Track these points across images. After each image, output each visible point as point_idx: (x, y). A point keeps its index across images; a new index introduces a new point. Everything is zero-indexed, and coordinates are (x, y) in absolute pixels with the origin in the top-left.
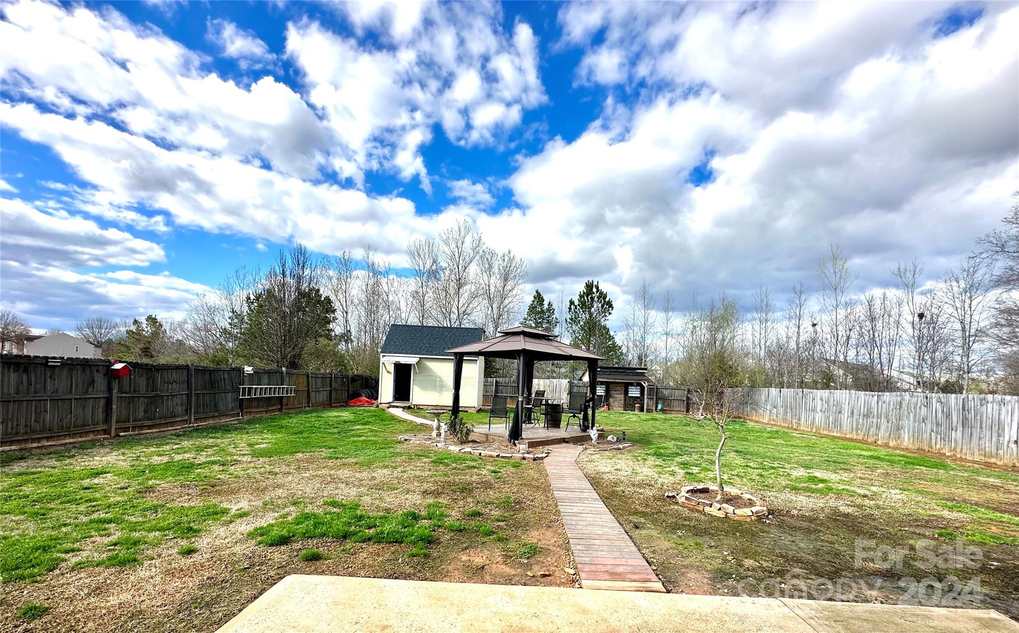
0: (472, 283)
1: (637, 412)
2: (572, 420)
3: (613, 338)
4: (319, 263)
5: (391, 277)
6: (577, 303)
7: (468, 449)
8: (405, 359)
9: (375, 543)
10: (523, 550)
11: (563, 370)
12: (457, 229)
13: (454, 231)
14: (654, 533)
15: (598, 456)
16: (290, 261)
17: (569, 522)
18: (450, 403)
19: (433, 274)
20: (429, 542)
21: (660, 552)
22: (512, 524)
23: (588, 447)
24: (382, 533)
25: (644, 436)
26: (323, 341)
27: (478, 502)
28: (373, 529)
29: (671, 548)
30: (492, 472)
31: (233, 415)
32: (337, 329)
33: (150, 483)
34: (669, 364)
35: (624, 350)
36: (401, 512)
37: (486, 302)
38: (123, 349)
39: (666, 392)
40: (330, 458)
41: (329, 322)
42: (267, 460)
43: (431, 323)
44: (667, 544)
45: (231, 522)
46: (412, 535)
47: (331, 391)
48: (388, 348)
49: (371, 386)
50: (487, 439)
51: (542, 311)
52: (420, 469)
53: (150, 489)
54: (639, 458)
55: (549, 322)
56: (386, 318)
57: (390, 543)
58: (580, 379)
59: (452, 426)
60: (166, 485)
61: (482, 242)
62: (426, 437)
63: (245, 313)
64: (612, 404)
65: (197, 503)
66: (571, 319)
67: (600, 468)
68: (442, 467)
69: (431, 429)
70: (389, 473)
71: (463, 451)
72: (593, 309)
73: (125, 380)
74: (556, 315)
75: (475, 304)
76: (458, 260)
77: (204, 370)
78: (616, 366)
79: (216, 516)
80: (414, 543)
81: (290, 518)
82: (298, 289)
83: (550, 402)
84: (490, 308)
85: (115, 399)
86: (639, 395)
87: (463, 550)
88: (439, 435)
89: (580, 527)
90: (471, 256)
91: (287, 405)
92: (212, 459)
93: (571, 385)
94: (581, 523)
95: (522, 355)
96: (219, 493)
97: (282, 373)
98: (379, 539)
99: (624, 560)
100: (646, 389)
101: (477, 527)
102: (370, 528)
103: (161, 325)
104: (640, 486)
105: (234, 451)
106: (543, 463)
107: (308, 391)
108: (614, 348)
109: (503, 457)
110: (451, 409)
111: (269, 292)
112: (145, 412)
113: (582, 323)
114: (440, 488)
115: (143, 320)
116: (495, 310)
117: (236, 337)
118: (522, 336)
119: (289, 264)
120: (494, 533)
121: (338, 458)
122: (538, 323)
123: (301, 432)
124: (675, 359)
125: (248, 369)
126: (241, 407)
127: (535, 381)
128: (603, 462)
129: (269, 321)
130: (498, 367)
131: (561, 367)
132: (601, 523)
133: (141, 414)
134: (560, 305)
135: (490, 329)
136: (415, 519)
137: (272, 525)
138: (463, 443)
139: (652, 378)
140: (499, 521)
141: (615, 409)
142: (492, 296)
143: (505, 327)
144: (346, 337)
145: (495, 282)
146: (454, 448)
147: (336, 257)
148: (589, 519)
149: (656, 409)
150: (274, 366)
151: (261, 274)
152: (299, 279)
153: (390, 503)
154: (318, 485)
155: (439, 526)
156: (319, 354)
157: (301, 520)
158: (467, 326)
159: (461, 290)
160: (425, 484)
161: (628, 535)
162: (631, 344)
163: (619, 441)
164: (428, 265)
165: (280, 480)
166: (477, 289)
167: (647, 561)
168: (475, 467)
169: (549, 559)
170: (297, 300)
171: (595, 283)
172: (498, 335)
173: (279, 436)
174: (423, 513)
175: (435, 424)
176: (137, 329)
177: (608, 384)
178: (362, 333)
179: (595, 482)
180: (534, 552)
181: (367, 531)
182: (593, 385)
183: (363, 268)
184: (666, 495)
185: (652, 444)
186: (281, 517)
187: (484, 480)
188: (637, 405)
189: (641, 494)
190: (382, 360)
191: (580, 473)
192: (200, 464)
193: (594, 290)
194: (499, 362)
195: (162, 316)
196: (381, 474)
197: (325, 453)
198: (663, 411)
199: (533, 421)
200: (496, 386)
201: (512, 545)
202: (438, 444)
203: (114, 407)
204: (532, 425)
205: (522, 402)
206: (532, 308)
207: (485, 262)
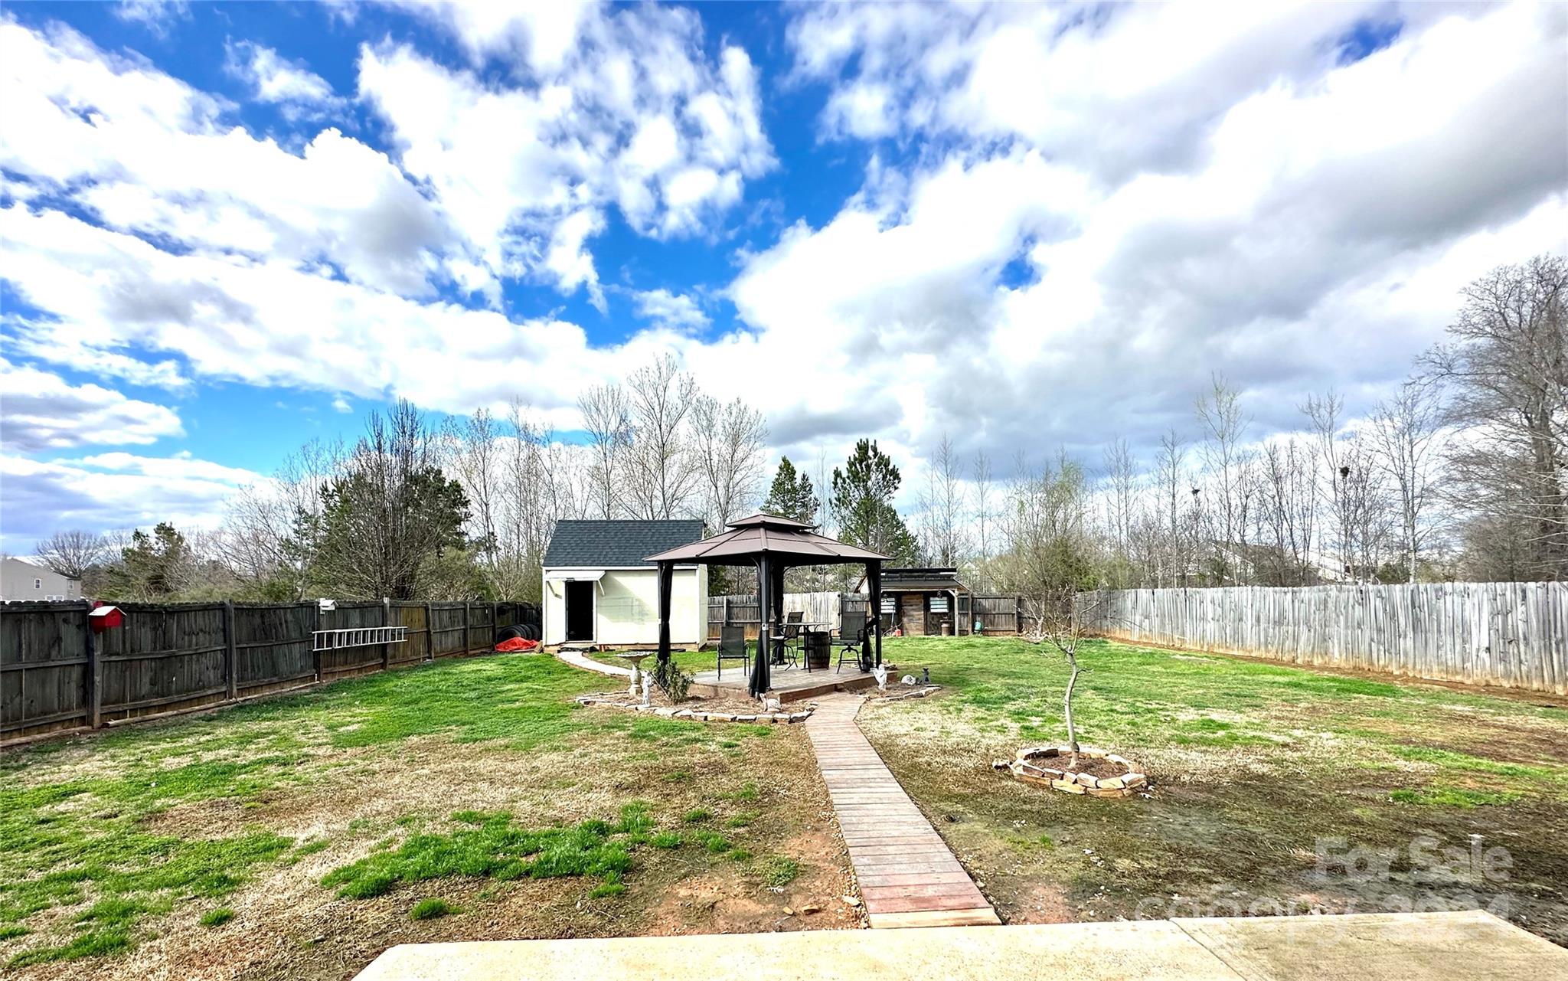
0: (683, 450)
1: (944, 636)
2: (847, 656)
3: (903, 525)
4: (438, 429)
5: (556, 445)
6: (845, 474)
7: (688, 712)
8: (581, 574)
9: (536, 879)
10: (776, 871)
11: (830, 577)
12: (655, 368)
13: (650, 371)
14: (979, 827)
15: (888, 709)
16: (390, 428)
17: (847, 820)
18: (655, 638)
19: (622, 438)
20: (626, 871)
21: (989, 858)
22: (758, 830)
23: (872, 695)
24: (548, 861)
25: (957, 672)
26: (449, 552)
27: (704, 797)
28: (534, 855)
29: (1006, 850)
30: (725, 747)
31: (303, 680)
32: (473, 530)
33: (158, 803)
34: (988, 559)
35: (921, 542)
36: (579, 823)
37: (705, 478)
38: (116, 579)
39: (986, 604)
40: (464, 741)
41: (458, 521)
42: (359, 750)
43: (622, 515)
44: (998, 844)
45: (295, 861)
46: (598, 861)
47: (465, 630)
48: (555, 558)
49: (529, 619)
50: (716, 694)
51: (794, 489)
52: (612, 749)
53: (157, 815)
54: (951, 709)
55: (804, 505)
56: (550, 511)
57: (561, 876)
58: (857, 591)
59: (661, 677)
60: (185, 806)
61: (695, 387)
62: (619, 696)
63: (320, 513)
64: (907, 625)
65: (238, 833)
66: (838, 500)
67: (891, 728)
68: (645, 744)
69: (629, 683)
70: (561, 759)
71: (678, 715)
72: (870, 483)
73: (116, 633)
74: (815, 493)
75: (689, 482)
76: (659, 416)
77: (251, 610)
78: (910, 567)
79: (268, 854)
80: (601, 874)
81: (395, 848)
82: (404, 471)
83: (812, 629)
84: (714, 488)
85: (98, 666)
86: (946, 611)
87: (680, 879)
88: (640, 691)
89: (865, 827)
90: (679, 410)
91: (394, 657)
92: (267, 755)
93: (843, 601)
94: (866, 820)
95: (763, 559)
96: (275, 813)
97: (383, 606)
98: (543, 872)
99: (934, 875)
100: (956, 600)
101: (702, 838)
102: (528, 854)
103: (181, 539)
104: (953, 752)
105: (304, 739)
106: (804, 726)
107: (428, 632)
108: (906, 540)
109: (741, 721)
110: (657, 647)
111: (359, 478)
112: (153, 683)
113: (854, 504)
114: (642, 778)
115: (150, 531)
116: (721, 491)
117: (306, 551)
118: (762, 530)
119: (388, 432)
120: (730, 847)
121: (476, 740)
122: (789, 507)
123: (416, 701)
124: (996, 552)
125: (326, 604)
126: (316, 666)
127: (787, 598)
128: (896, 718)
129: (359, 524)
130: (728, 578)
131: (826, 573)
132: (897, 818)
133: (145, 688)
134: (820, 477)
135: (715, 521)
136: (603, 833)
137: (365, 862)
138: (677, 702)
139: (966, 585)
140: (738, 826)
141: (911, 633)
142: (714, 470)
143: (738, 517)
144: (487, 544)
145: (720, 447)
146: (665, 712)
147: (463, 417)
148: (878, 812)
149: (973, 630)
150: (370, 596)
151: (345, 450)
152: (406, 455)
153: (562, 810)
154: (444, 787)
155: (642, 843)
156: (443, 574)
157: (413, 850)
158: (679, 517)
159: (667, 462)
160: (618, 774)
161: (940, 835)
162: (930, 534)
163: (919, 683)
164: (613, 427)
165: (379, 782)
166: (692, 460)
167: (970, 875)
168: (697, 741)
169: (818, 883)
170: (405, 488)
171: (871, 443)
172: (727, 529)
173: (379, 709)
174: (616, 823)
175: (633, 674)
176: (141, 547)
177: (898, 596)
178: (514, 537)
179: (886, 751)
180: (794, 872)
181: (524, 859)
182: (875, 599)
183: (510, 434)
184: (994, 764)
185: (968, 685)
186: (380, 846)
187: (713, 759)
188: (944, 625)
189: (956, 766)
190: (546, 577)
191: (861, 739)
192: (245, 766)
193: (871, 453)
194: (730, 572)
195: (181, 523)
196: (548, 761)
197: (456, 732)
198: (984, 632)
199: (786, 660)
200: (729, 607)
201: (758, 865)
202: (639, 707)
203: (97, 679)
204: (785, 667)
205: (768, 632)
206: (778, 486)
207: (702, 416)
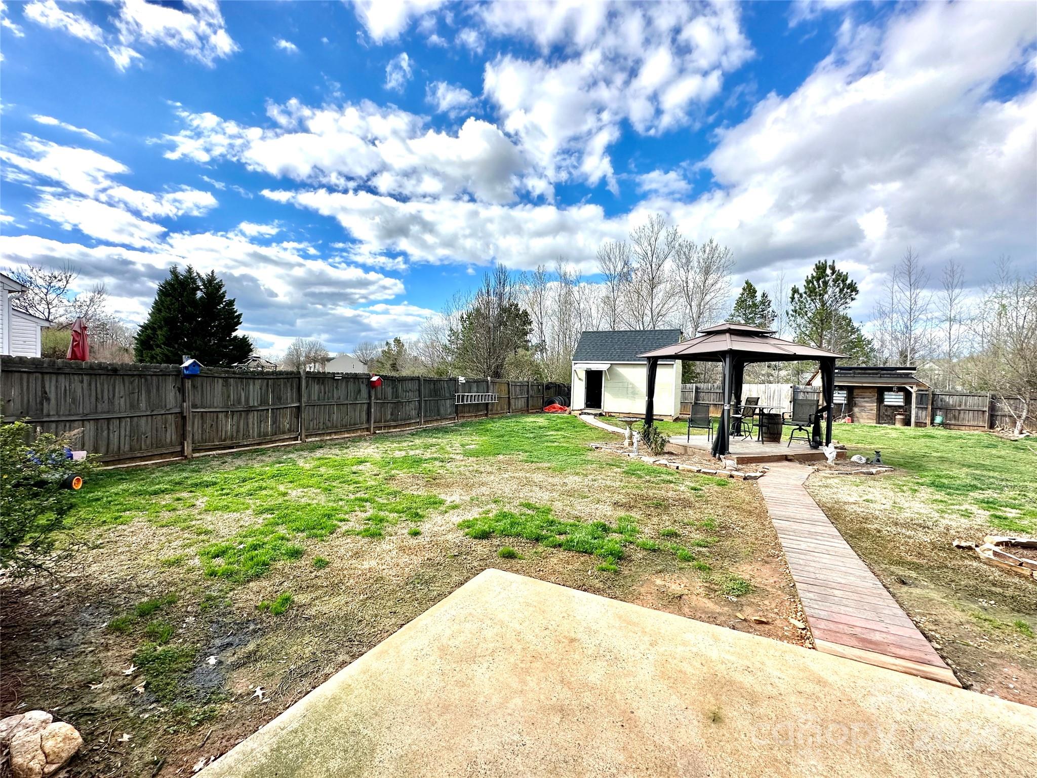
0: (667, 281)
1: (898, 425)
2: (797, 434)
3: (858, 330)
4: (517, 278)
5: (582, 285)
6: (802, 290)
7: (665, 462)
8: (596, 366)
9: (565, 550)
10: (731, 584)
11: (783, 373)
12: (649, 226)
13: (646, 229)
14: (934, 595)
15: (836, 480)
16: (493, 281)
17: (794, 560)
18: (643, 410)
19: (625, 277)
20: (620, 558)
21: (948, 625)
22: (716, 552)
23: (821, 468)
24: (572, 541)
25: (912, 458)
26: (521, 351)
27: (675, 521)
28: (564, 535)
29: (968, 622)
30: (692, 489)
31: (450, 419)
32: (533, 339)
33: (393, 472)
34: (955, 360)
35: (876, 345)
36: (591, 522)
37: (683, 300)
38: (380, 365)
39: (950, 401)
40: (526, 461)
41: (526, 334)
42: (474, 459)
43: (623, 327)
44: (959, 616)
45: (446, 512)
46: (602, 548)
47: (528, 398)
48: (582, 354)
49: (563, 393)
50: (686, 451)
51: (755, 305)
52: (612, 478)
53: (392, 478)
54: (905, 488)
55: (763, 316)
56: (577, 326)
57: (579, 552)
58: (809, 384)
59: (646, 436)
60: (402, 475)
61: (679, 234)
62: (617, 446)
63: (460, 331)
64: (858, 415)
65: (423, 492)
66: (795, 311)
67: (840, 496)
68: (634, 479)
69: (624, 438)
70: (580, 480)
71: (657, 463)
72: (826, 296)
73: (379, 388)
74: (773, 307)
75: (671, 303)
76: (650, 259)
77: (428, 381)
78: (864, 365)
79: (435, 506)
80: (604, 556)
81: (491, 515)
82: (499, 305)
83: (765, 411)
84: (689, 306)
85: (373, 404)
86: (902, 404)
87: (657, 572)
88: (632, 444)
89: (812, 569)
90: (666, 252)
91: (492, 410)
92: (435, 456)
93: (795, 391)
94: (813, 564)
95: (728, 356)
96: (438, 485)
97: (487, 382)
98: (569, 547)
99: (883, 624)
100: (914, 396)
101: (673, 549)
102: (561, 534)
103: (403, 345)
104: (906, 525)
105: (450, 449)
106: (757, 483)
107: (509, 398)
108: (860, 343)
109: (705, 473)
110: (644, 417)
111: (478, 310)
112: (392, 414)
113: (810, 314)
114: (632, 501)
115: (391, 341)
116: (695, 309)
117: (453, 351)
118: (728, 335)
119: (493, 283)
120: (694, 559)
121: (533, 462)
122: (749, 319)
123: (502, 436)
124: (966, 353)
125: (462, 379)
126: (456, 413)
127: (745, 387)
128: (845, 488)
129: (479, 336)
130: (698, 371)
131: (780, 369)
132: (843, 569)
133: (389, 417)
134: (778, 294)
135: (689, 331)
136: (606, 531)
137: (477, 520)
138: (656, 454)
139: (926, 382)
140: (701, 546)
141: (861, 421)
142: (690, 294)
143: (707, 327)
144: (541, 347)
145: (695, 277)
146: (648, 460)
147: (531, 272)
148: (824, 561)
149: (932, 423)
150: (481, 376)
151: (472, 295)
152: (501, 296)
153: (580, 511)
154: (515, 486)
155: (631, 543)
156: (518, 364)
157: (500, 518)
158: (662, 328)
159: (655, 291)
160: (616, 495)
161: (889, 592)
162: (887, 337)
163: (869, 462)
164: (619, 269)
165: (484, 478)
166: (673, 288)
167: (924, 634)
168: (671, 482)
169: (766, 602)
170: (500, 315)
171: (829, 263)
172: (698, 335)
173: (484, 438)
174: (614, 526)
175: (627, 432)
176: (388, 349)
177: (850, 390)
178: (556, 343)
179: (834, 514)
180: (745, 589)
181: (558, 536)
182: (828, 390)
183: (556, 280)
184: (955, 543)
185: (925, 470)
186: (484, 513)
187: (682, 497)
188: (898, 417)
189: (910, 537)
190: (574, 368)
191: (810, 500)
192: (426, 460)
193: (829, 271)
194: (699, 367)
195: (403, 337)
196: (573, 481)
197: (523, 456)
198: (944, 425)
199: (743, 433)
200: (697, 392)
201: (716, 576)
202: (630, 454)
203: (372, 410)
204: (741, 438)
205: (729, 411)
206: (741, 303)
207: (682, 256)
